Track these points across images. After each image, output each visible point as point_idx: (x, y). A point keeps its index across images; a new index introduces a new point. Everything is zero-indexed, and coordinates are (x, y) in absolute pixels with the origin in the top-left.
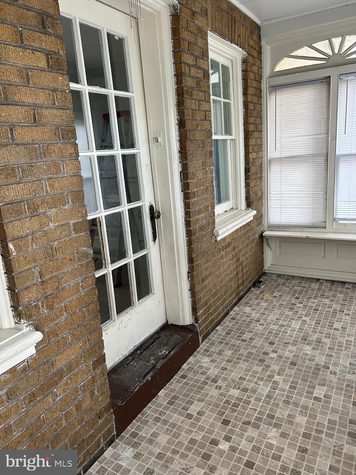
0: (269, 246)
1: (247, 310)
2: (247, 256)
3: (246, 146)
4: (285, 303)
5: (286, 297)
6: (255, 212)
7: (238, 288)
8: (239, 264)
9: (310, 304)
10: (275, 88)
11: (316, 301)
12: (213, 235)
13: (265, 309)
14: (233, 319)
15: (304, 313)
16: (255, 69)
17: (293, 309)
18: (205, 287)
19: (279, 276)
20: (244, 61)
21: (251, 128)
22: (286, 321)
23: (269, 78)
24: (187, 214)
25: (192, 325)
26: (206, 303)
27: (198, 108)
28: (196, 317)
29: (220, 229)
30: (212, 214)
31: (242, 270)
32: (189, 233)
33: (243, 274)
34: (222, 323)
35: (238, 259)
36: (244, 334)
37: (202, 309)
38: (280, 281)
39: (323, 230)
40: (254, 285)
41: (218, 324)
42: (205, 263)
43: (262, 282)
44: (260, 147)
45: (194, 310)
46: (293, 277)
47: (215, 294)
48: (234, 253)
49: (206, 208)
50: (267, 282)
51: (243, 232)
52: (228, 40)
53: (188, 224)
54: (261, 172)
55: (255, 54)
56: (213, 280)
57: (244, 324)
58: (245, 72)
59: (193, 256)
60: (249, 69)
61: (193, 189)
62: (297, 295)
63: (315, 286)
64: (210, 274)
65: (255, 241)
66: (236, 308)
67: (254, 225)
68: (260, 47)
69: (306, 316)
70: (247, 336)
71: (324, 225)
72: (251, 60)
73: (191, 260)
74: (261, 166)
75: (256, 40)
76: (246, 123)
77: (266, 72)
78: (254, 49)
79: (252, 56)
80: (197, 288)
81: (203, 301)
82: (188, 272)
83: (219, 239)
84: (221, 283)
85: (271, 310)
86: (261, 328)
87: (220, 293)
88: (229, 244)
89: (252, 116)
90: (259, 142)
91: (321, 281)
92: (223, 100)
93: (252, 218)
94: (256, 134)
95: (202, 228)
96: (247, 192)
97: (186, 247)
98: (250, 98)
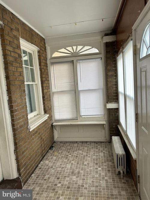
0: (56, 129)
1: (47, 162)
2: (46, 136)
3: (42, 87)
4: (63, 155)
5: (64, 153)
6: (48, 115)
7: (42, 151)
8: (42, 140)
9: (74, 154)
10: (53, 63)
11: (76, 152)
12: (27, 128)
13: (55, 160)
14: (40, 168)
15: (72, 159)
16: (44, 55)
17: (67, 158)
18: (25, 156)
19: (61, 142)
20: (39, 52)
21: (44, 79)
22: (64, 165)
23: (50, 59)
24: (13, 120)
25: (18, 178)
26: (25, 164)
27: (16, 70)
28: (20, 173)
29: (31, 125)
30: (27, 119)
31: (44, 143)
32: (14, 130)
33: (44, 145)
34: (34, 172)
35: (42, 138)
36: (45, 176)
37: (23, 168)
38: (62, 145)
39: (76, 121)
40: (50, 149)
41: (33, 173)
42: (24, 144)
43: (53, 146)
44: (49, 87)
45: (19, 170)
46: (67, 142)
47: (30, 158)
48: (39, 135)
49: (23, 116)
50: (56, 146)
51: (43, 125)
52: (30, 42)
53: (13, 125)
54: (50, 98)
55: (43, 49)
56: (29, 151)
57: (45, 170)
58: (39, 56)
59: (17, 141)
60: (41, 55)
61: (15, 108)
62: (68, 151)
63: (76, 145)
64: (27, 149)
65: (49, 128)
66: (42, 162)
67: (48, 121)
68: (45, 47)
69: (73, 161)
70: (46, 177)
71: (76, 118)
72: (41, 51)
73: (15, 144)
74: (50, 95)
75: (43, 44)
76: (41, 77)
77: (49, 57)
78: (43, 47)
79: (42, 50)
80: (20, 158)
81: (23, 164)
82: (15, 150)
83: (31, 130)
84: (33, 152)
85: (58, 160)
86: (53, 171)
87: (33, 157)
88: (36, 132)
89: (44, 75)
90: (48, 85)
91: (78, 142)
92: (30, 67)
93: (47, 118)
94: (46, 82)
95: (21, 127)
96: (44, 107)
97: (13, 137)
98: (42, 67)
